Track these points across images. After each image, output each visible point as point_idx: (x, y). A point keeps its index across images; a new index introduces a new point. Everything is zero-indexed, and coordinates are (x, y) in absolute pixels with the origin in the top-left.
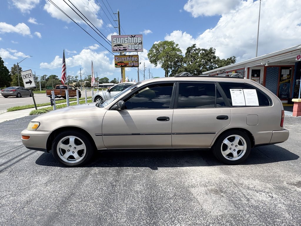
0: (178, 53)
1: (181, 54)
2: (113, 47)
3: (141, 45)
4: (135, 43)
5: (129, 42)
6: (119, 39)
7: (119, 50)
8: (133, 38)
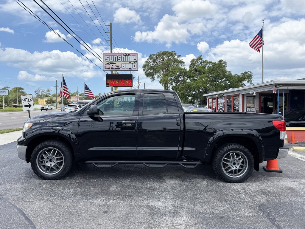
0: (180, 66)
1: (183, 67)
2: (105, 65)
3: (135, 64)
4: (129, 62)
5: (123, 61)
6: (112, 57)
7: (111, 69)
8: (127, 56)
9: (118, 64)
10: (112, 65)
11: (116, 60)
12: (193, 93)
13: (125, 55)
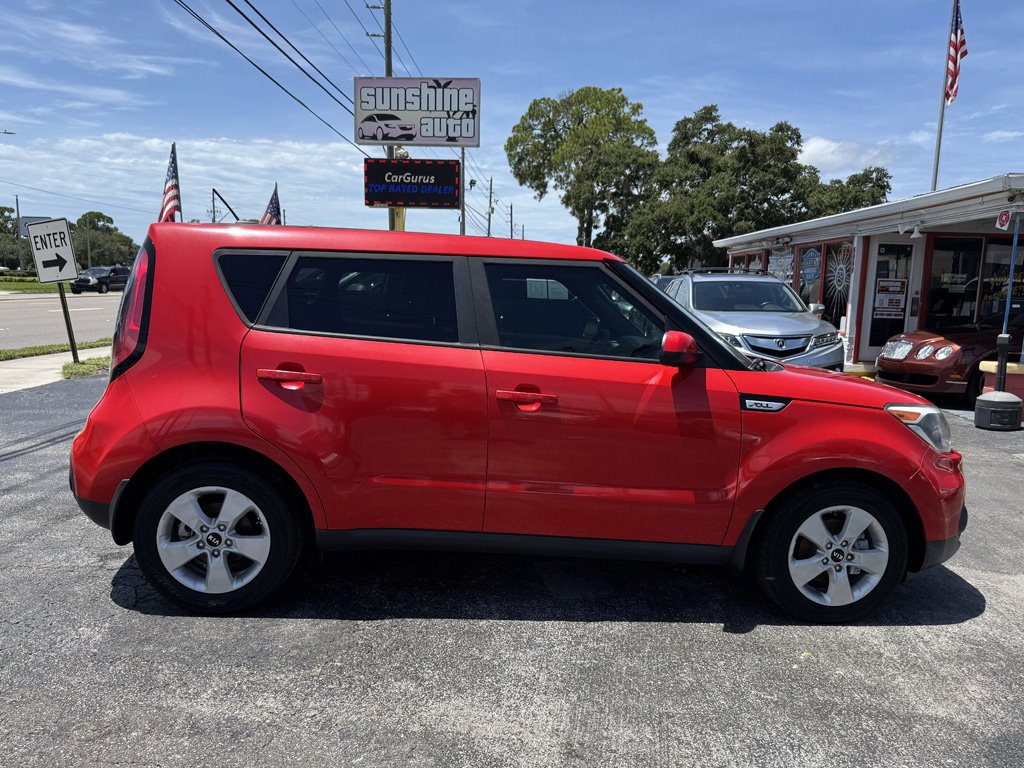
0: (638, 143)
1: (651, 150)
2: (360, 125)
3: (471, 122)
4: (448, 112)
5: (424, 107)
6: (387, 91)
7: (383, 139)
8: (439, 91)
9: (407, 118)
10: (387, 122)
11: (402, 107)
12: (679, 241)
13: (435, 85)
